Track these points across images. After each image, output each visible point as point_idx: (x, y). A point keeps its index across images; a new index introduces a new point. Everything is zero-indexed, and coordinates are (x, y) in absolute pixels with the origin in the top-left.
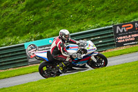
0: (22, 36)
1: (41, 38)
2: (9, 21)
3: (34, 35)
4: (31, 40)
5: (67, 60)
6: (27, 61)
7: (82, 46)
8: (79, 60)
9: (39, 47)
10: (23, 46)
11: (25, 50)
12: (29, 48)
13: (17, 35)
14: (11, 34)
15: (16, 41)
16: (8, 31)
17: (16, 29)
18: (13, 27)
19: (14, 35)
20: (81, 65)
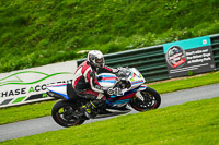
0: (159, 33)
1: (190, 36)
2: (139, 9)
3: (179, 32)
4: (173, 40)
5: (99, 97)
6: (167, 73)
7: (122, 76)
8: (117, 99)
9: (187, 51)
10: (161, 48)
11: (164, 56)
12: (171, 52)
13: (152, 32)
14: (142, 29)
15: (150, 41)
16: (137, 25)
17: (151, 22)
18: (146, 19)
19: (146, 31)
20: (119, 106)
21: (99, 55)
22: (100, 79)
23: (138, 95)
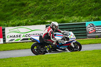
0: (85, 16)
1: (98, 20)
2: (77, 5)
3: (94, 17)
4: (91, 21)
6: (86, 35)
9: (96, 26)
10: (85, 24)
11: (86, 27)
12: (89, 26)
13: (81, 16)
14: (77, 14)
15: (80, 20)
16: (75, 12)
17: (81, 11)
18: (79, 10)
19: (79, 15)
20: (63, 48)
21: (57, 24)
22: (55, 35)
23: (72, 44)
